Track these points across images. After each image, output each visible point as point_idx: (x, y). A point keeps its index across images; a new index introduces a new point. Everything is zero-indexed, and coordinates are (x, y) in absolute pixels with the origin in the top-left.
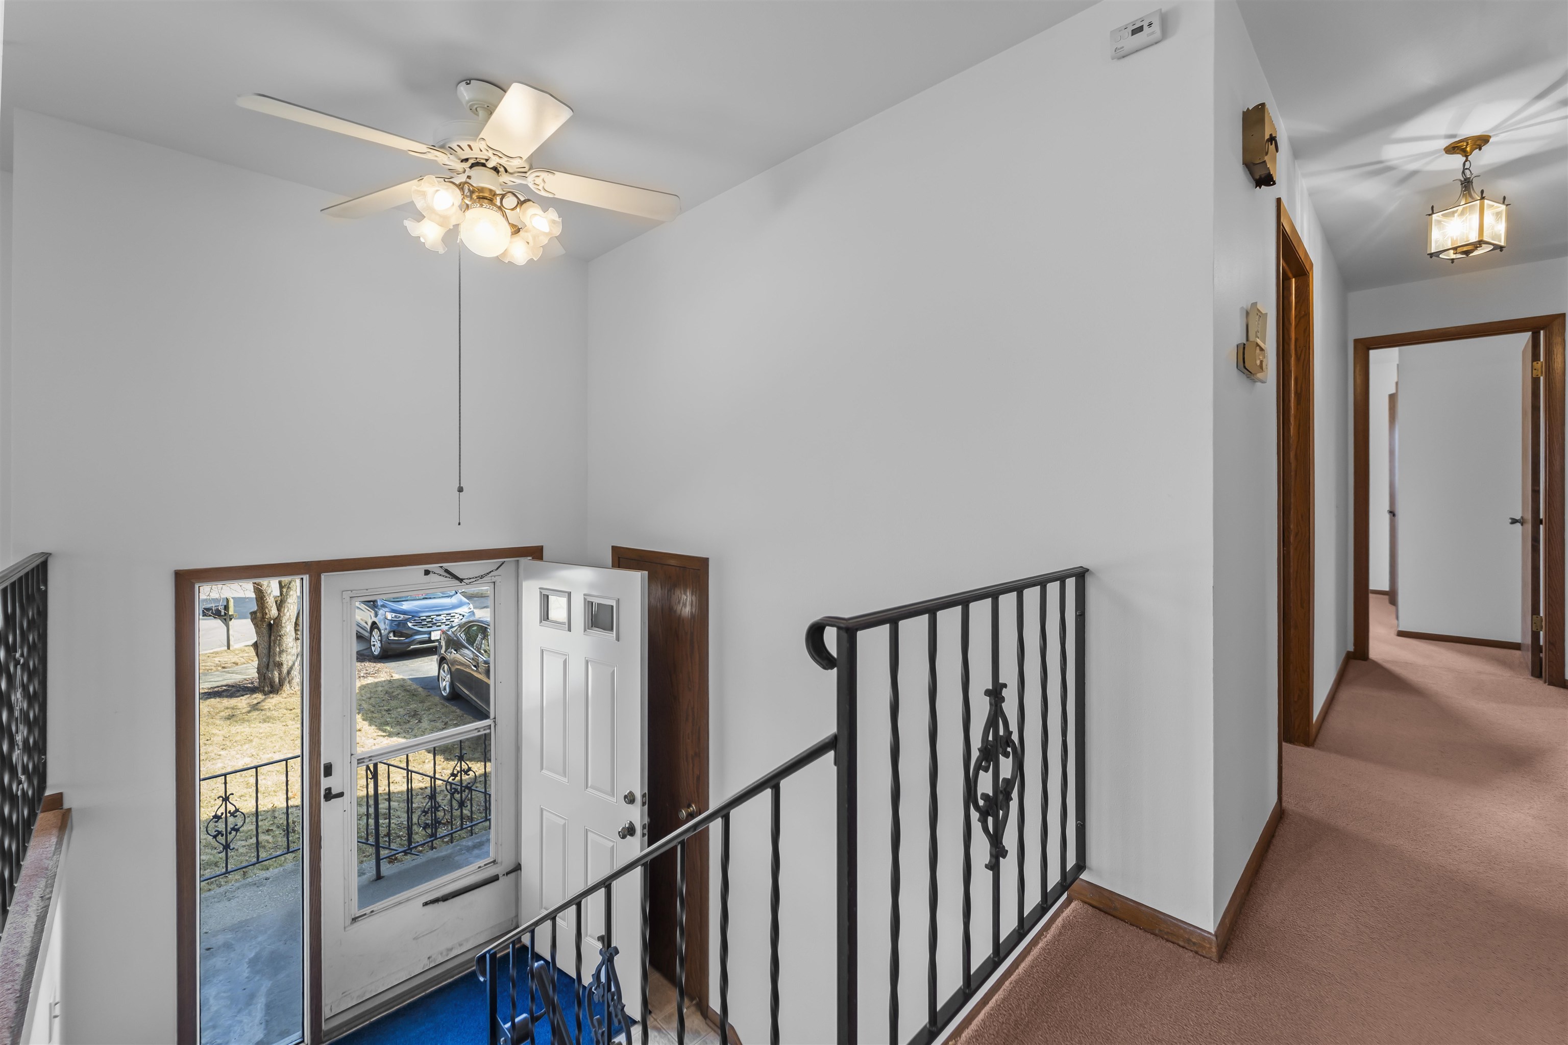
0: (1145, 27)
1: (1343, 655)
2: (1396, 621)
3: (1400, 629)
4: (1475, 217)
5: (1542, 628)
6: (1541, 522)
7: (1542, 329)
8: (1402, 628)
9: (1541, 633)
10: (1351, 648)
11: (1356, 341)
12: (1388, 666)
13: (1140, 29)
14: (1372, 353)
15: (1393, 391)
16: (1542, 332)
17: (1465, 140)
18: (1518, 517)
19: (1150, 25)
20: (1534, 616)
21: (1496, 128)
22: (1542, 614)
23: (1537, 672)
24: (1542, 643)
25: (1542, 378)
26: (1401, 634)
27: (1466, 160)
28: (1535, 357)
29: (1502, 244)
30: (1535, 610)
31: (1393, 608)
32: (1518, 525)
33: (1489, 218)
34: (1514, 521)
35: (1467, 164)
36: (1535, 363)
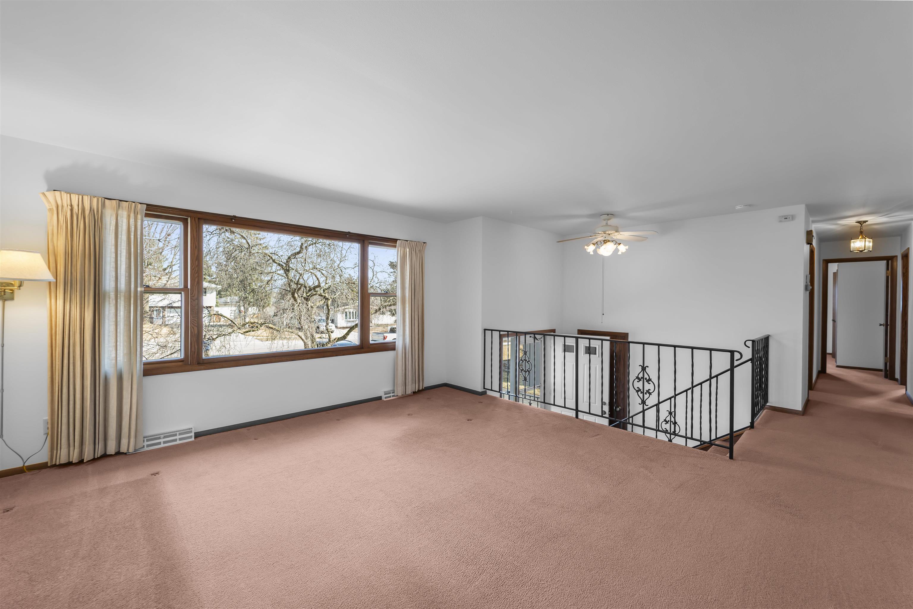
0: (788, 218)
1: (817, 371)
2: (836, 363)
3: (837, 365)
4: (864, 243)
5: (888, 361)
6: (889, 325)
7: (890, 260)
8: (838, 364)
9: (888, 363)
10: (820, 369)
11: (824, 260)
12: (832, 374)
13: (787, 218)
14: (829, 264)
15: (836, 271)
16: (890, 261)
17: (861, 221)
18: (882, 324)
19: (789, 218)
20: (886, 358)
21: (869, 220)
22: (888, 357)
23: (886, 377)
24: (888, 369)
25: (890, 276)
26: (838, 366)
27: (861, 226)
28: (888, 269)
29: (871, 250)
30: (886, 355)
31: (834, 359)
32: (882, 326)
33: (867, 243)
34: (881, 325)
35: (862, 227)
36: (887, 271)
